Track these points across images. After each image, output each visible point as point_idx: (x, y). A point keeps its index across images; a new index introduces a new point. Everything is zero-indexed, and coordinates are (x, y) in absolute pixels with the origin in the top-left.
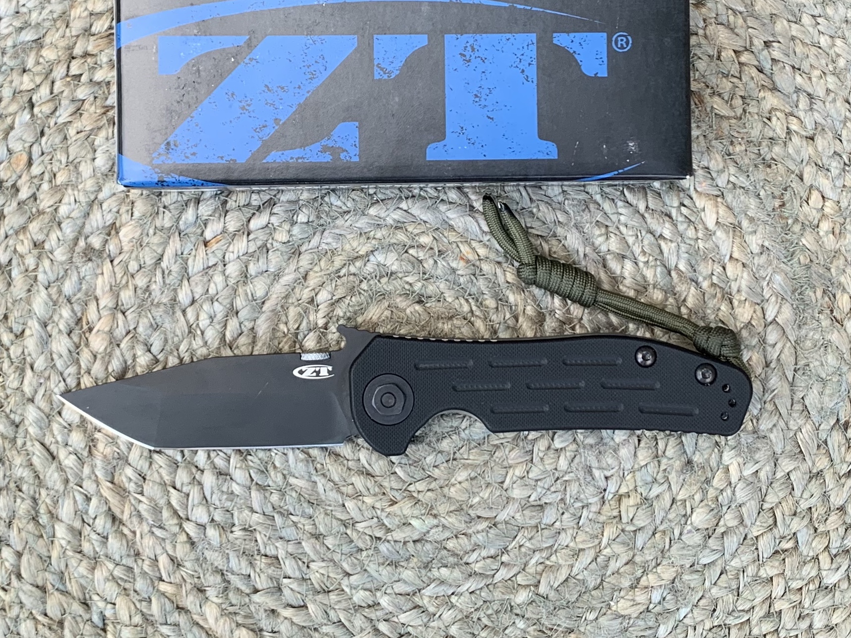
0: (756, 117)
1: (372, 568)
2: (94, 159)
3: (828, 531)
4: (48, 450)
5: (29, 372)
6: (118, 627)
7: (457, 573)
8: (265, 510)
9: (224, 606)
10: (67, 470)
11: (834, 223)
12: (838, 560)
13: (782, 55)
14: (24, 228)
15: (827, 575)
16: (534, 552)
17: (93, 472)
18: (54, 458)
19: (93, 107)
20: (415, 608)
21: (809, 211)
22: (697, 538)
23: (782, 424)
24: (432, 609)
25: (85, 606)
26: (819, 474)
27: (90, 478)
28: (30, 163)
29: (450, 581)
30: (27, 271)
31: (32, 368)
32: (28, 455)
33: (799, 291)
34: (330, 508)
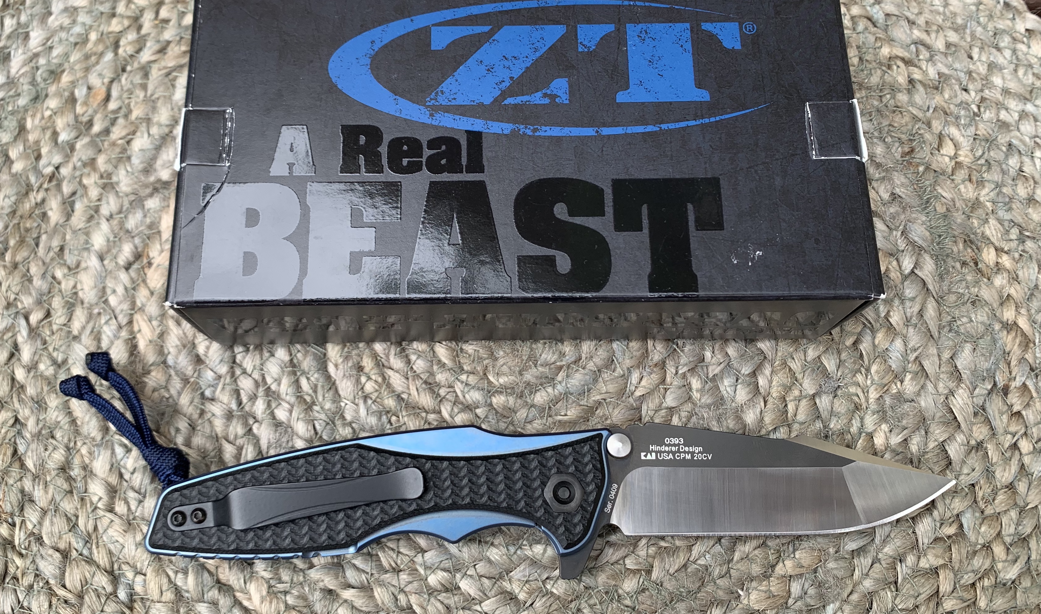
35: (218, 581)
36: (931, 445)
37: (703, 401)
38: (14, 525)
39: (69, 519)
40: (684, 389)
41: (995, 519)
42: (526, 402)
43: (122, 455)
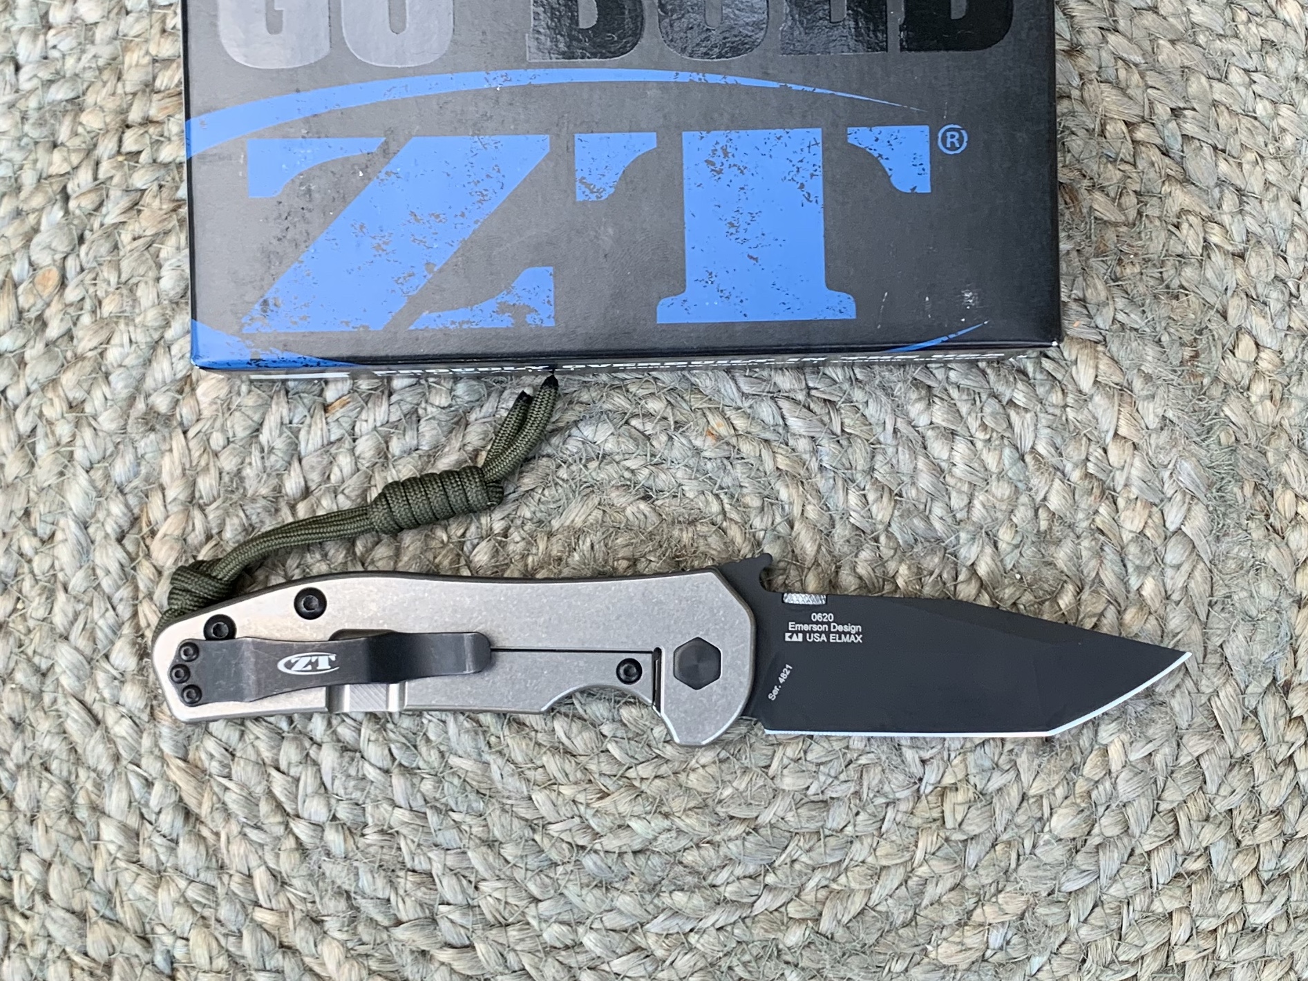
0: (1157, 223)
1: (572, 891)
2: (158, 279)
3: (1258, 846)
4: (89, 711)
5: (61, 597)
6: (193, 973)
7: (697, 900)
8: (413, 804)
9: (350, 945)
10: (118, 741)
11: (1273, 382)
12: (1273, 888)
13: (1197, 129)
14: (54, 382)
15: (1254, 911)
16: (814, 870)
17: (157, 745)
18: (98, 722)
19: (158, 200)
20: (635, 950)
21: (1237, 366)
22: (1058, 853)
23: (1189, 684)
24: (660, 953)
25: (144, 942)
26: (1245, 759)
27: (152, 752)
28: (63, 283)
29: (688, 911)
30: (58, 444)
31: (66, 590)
32: (60, 717)
33: (1217, 486)
34: (509, 802)
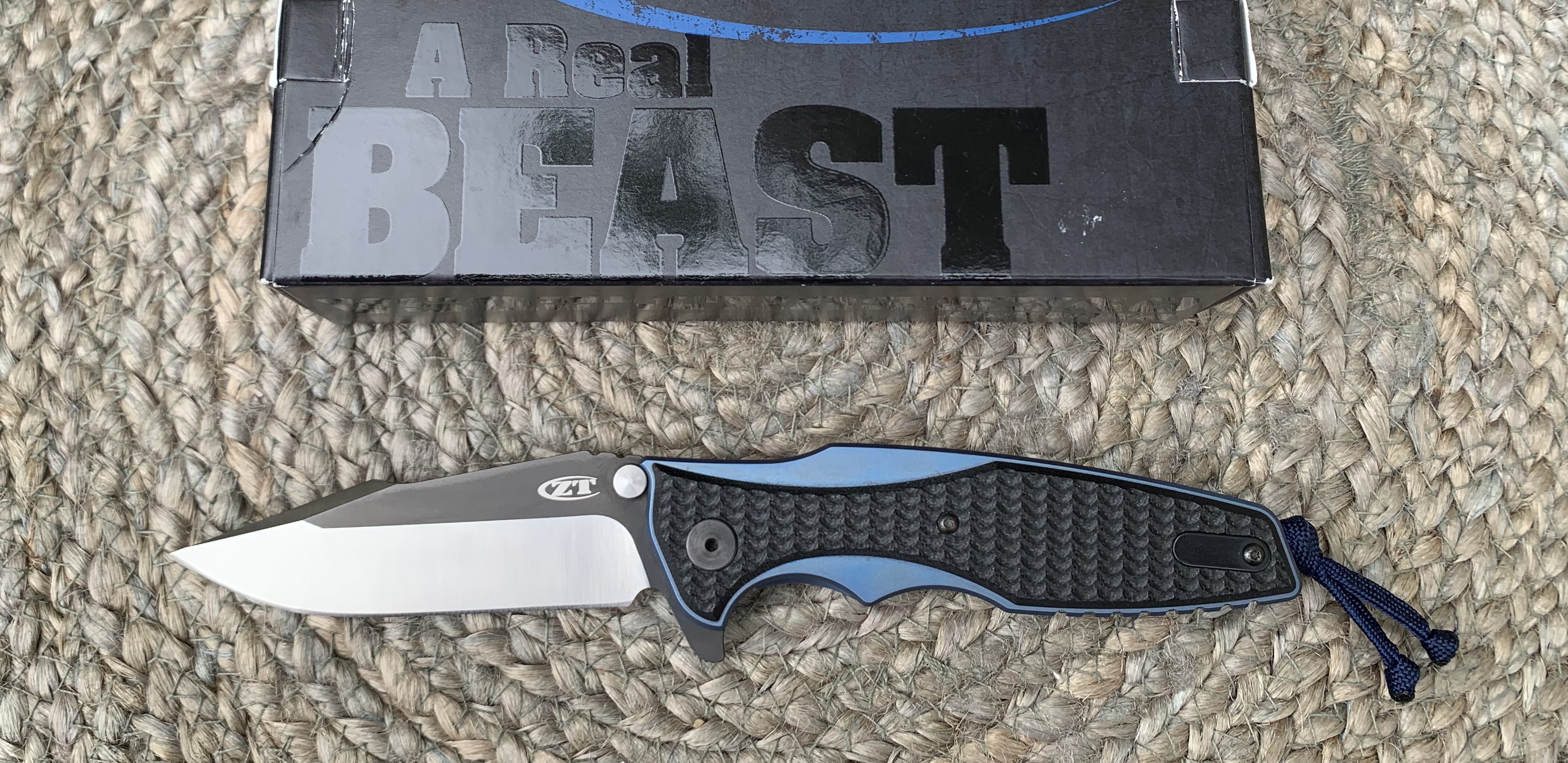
35: (335, 654)
36: (1330, 473)
37: (1012, 408)
38: (48, 573)
39: (125, 567)
40: (986, 391)
41: (1412, 576)
42: (766, 408)
43: (198, 477)
